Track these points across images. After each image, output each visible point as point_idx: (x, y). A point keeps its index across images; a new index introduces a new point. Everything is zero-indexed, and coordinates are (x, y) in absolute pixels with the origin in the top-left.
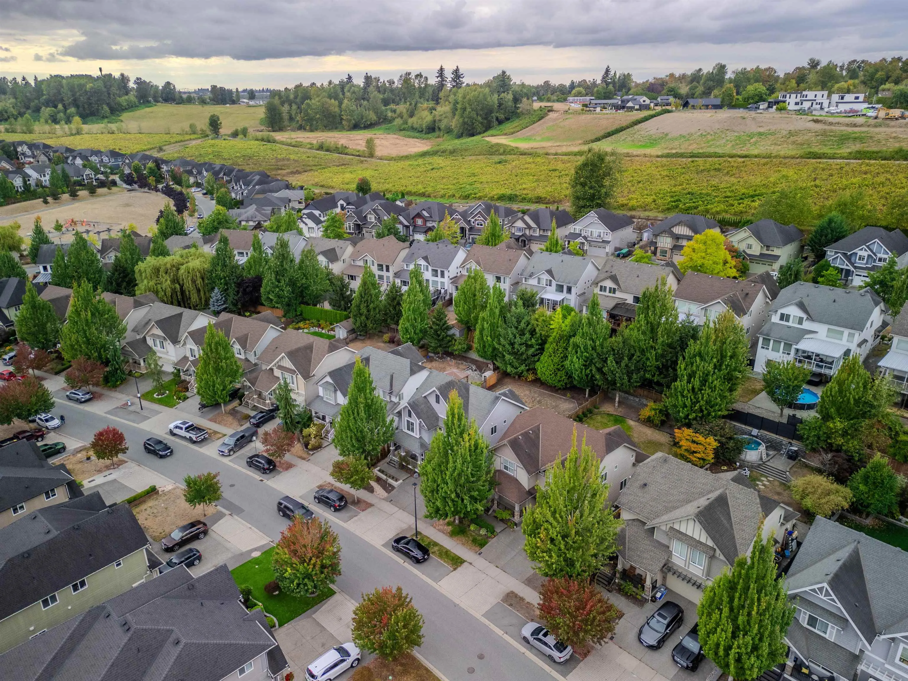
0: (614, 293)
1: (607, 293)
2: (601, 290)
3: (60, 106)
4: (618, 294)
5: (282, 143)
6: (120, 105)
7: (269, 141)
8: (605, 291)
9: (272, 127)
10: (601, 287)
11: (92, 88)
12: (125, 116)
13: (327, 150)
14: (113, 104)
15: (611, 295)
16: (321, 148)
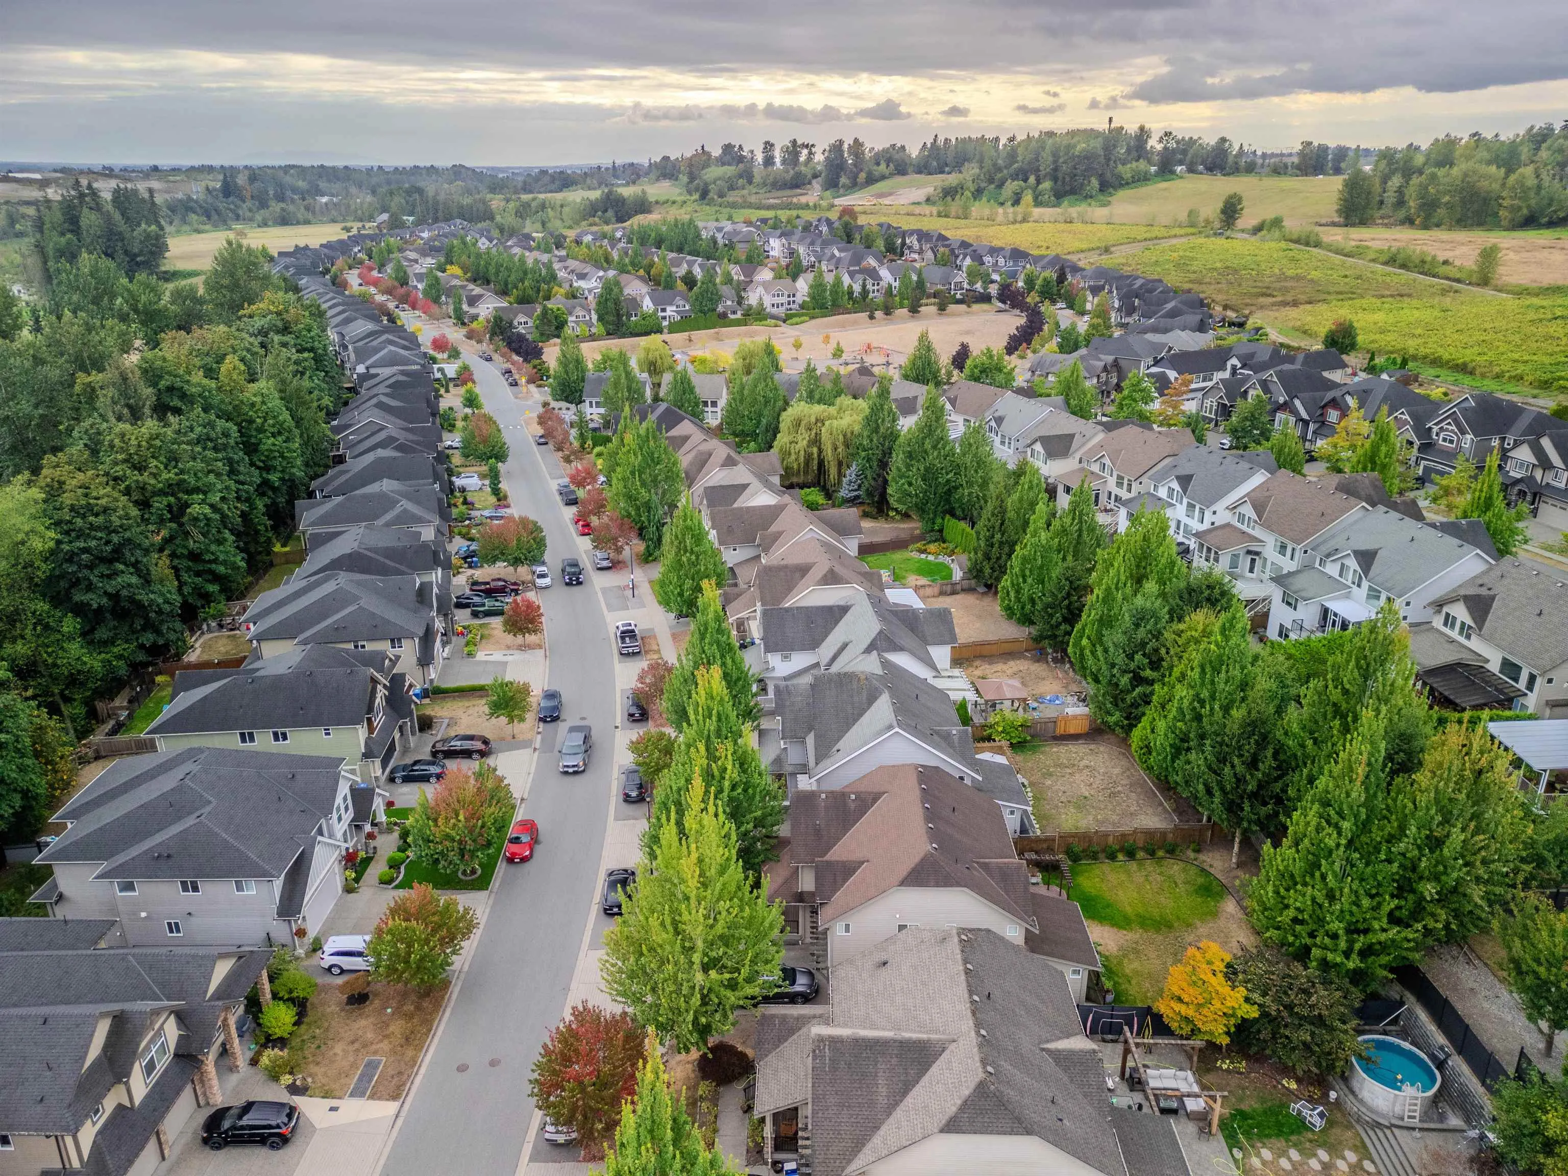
0: (1468, 637)
1: (1454, 634)
2: (1446, 624)
3: (1032, 179)
4: (1475, 644)
5: (1329, 248)
6: (1120, 177)
7: (1307, 244)
8: (1453, 626)
9: (1346, 218)
10: (1448, 615)
11: (1084, 150)
12: (1122, 193)
13: (1403, 266)
14: (1108, 175)
15: (1462, 640)
16: (1393, 260)
